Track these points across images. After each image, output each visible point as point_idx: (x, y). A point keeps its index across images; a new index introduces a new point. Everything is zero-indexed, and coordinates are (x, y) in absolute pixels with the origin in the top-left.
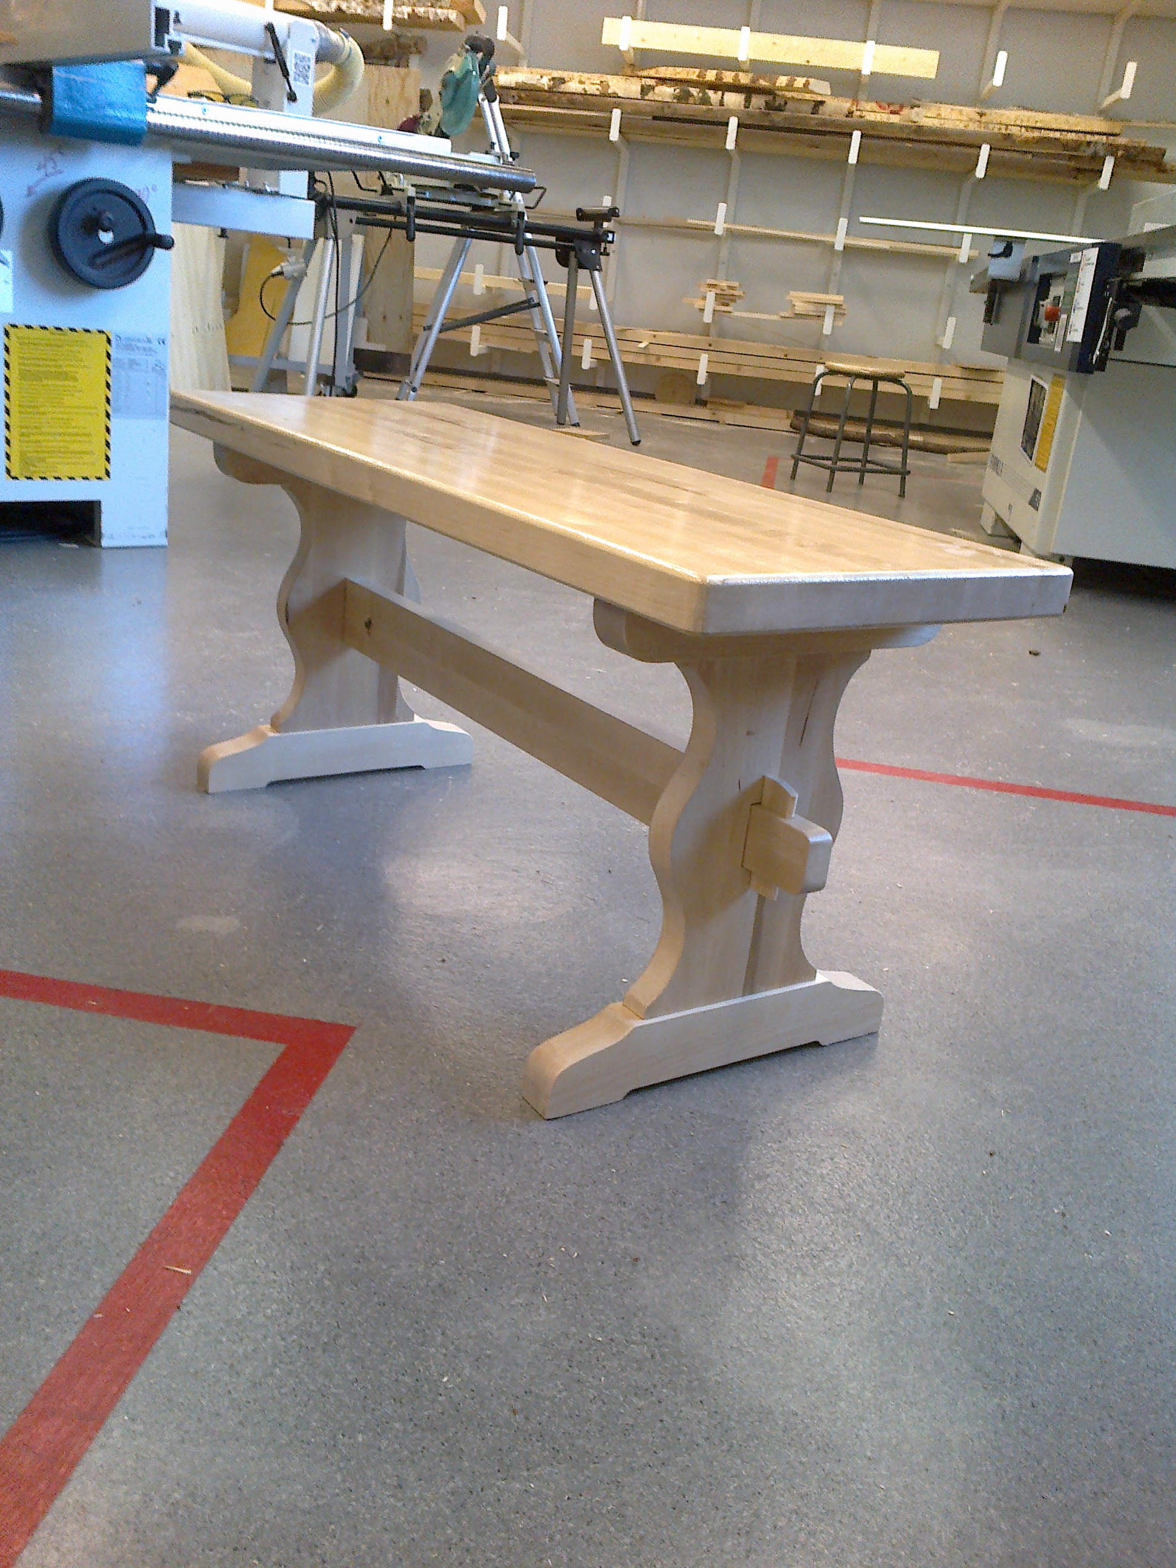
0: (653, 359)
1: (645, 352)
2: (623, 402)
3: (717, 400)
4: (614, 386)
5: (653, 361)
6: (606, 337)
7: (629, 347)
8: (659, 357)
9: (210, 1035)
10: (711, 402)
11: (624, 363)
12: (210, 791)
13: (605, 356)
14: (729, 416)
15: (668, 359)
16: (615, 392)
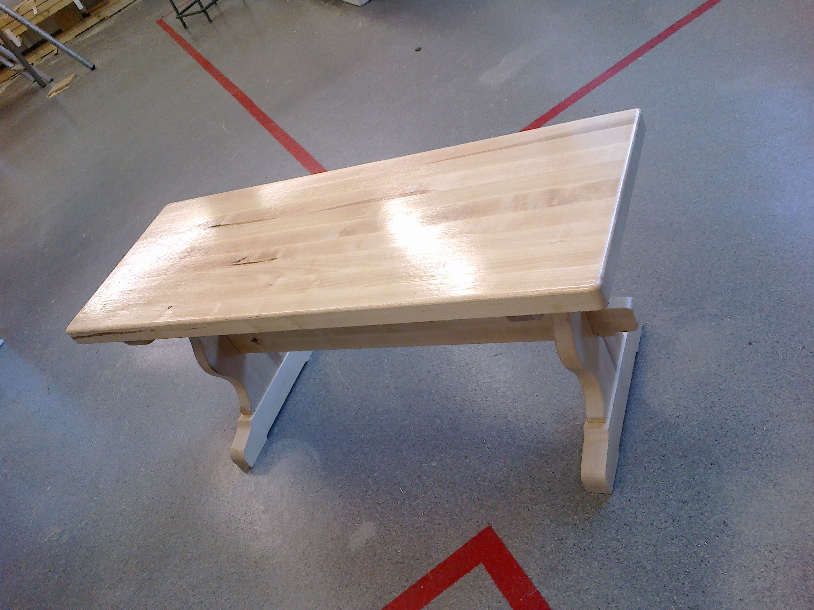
0: (45, 13)
1: (40, 13)
2: (55, 44)
3: (92, 9)
4: (41, 39)
5: (47, 15)
6: (16, 19)
7: (29, 16)
8: (48, 10)
9: (449, 589)
10: (91, 12)
11: (38, 25)
12: (252, 467)
13: (25, 29)
14: (107, 12)
15: (54, 8)
16: (44, 41)
